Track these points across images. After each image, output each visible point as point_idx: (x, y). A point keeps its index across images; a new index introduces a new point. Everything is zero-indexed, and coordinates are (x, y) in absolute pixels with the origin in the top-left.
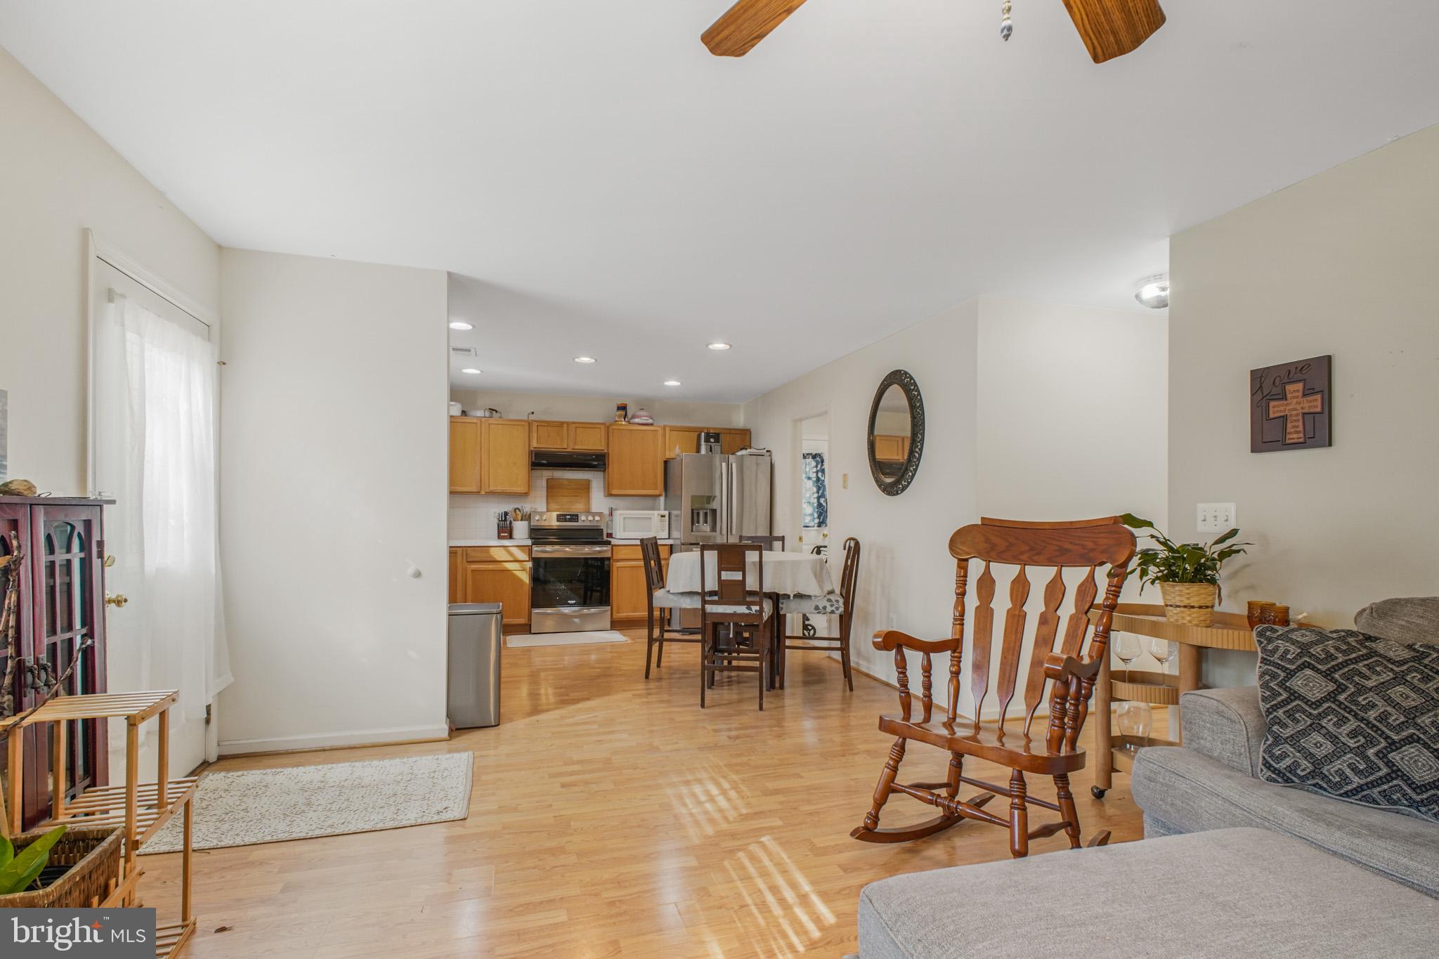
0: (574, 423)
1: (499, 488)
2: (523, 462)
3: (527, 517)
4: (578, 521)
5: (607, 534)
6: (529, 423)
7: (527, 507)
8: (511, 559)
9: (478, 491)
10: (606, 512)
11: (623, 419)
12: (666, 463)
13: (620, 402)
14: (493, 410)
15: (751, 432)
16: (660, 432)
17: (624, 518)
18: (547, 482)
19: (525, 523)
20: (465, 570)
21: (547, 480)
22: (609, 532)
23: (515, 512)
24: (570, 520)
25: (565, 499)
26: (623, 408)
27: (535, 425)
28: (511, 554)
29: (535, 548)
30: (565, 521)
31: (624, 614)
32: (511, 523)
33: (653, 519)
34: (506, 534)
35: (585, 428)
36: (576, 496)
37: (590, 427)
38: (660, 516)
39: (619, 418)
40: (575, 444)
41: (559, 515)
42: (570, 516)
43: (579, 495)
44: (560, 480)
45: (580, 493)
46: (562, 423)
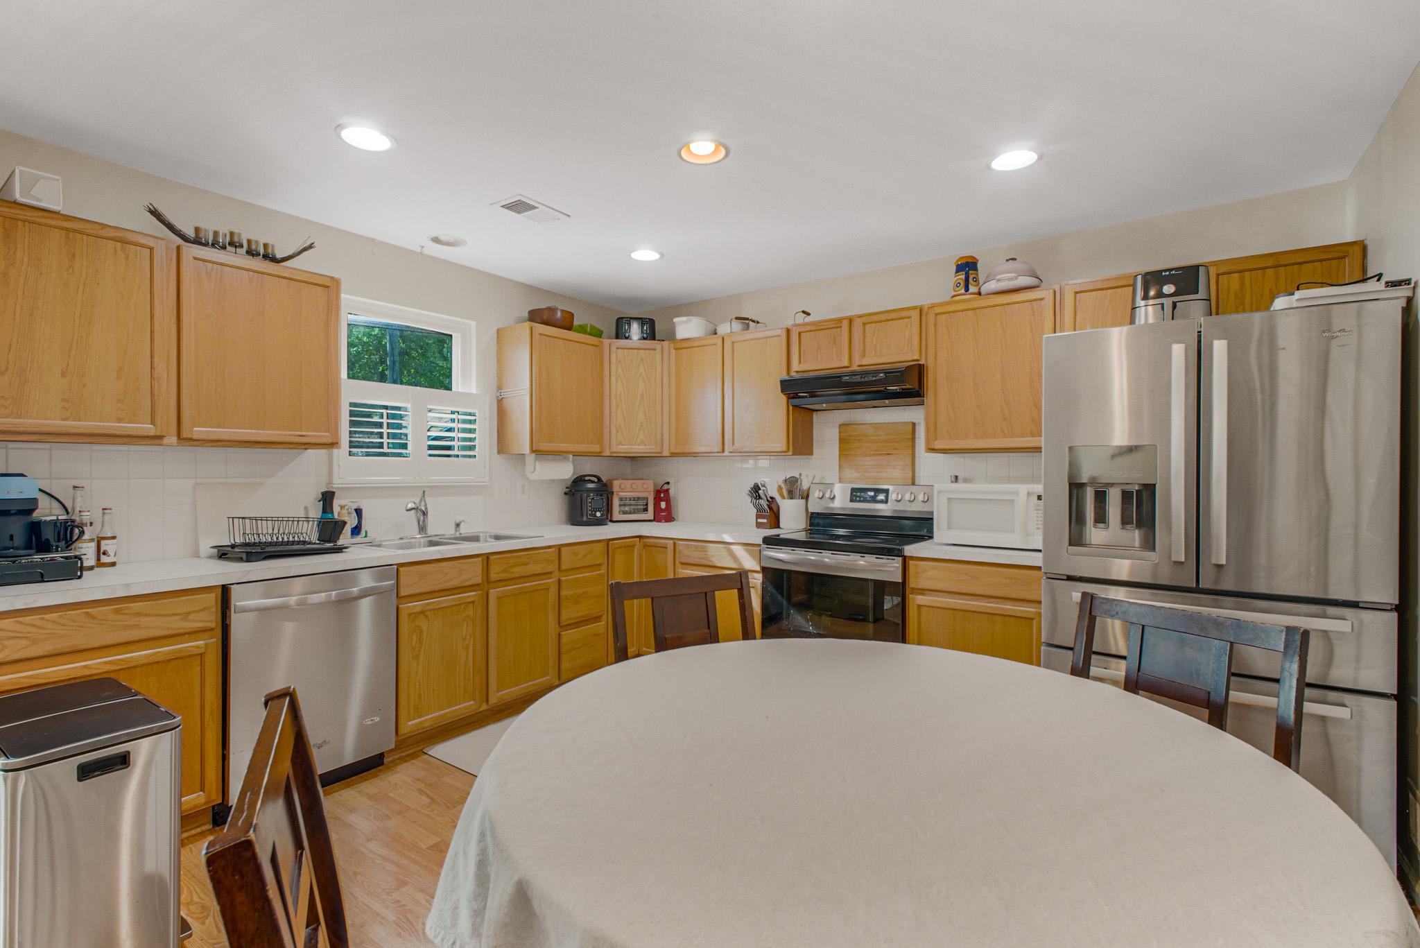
0: (861, 316)
1: (747, 445)
2: (780, 397)
3: (804, 493)
4: (886, 502)
6: (786, 331)
7: (805, 477)
8: (734, 566)
9: (720, 450)
11: (963, 291)
14: (746, 320)
15: (1364, 248)
16: (1049, 300)
18: (840, 432)
19: (800, 504)
21: (841, 427)
24: (874, 500)
25: (869, 461)
26: (968, 267)
28: (733, 555)
29: (766, 551)
30: (865, 501)
33: (1017, 504)
34: (765, 521)
35: (881, 322)
36: (888, 454)
37: (889, 318)
38: (1037, 498)
39: (957, 289)
40: (864, 355)
41: (853, 490)
42: (872, 494)
43: (894, 452)
44: (862, 426)
45: (895, 449)
46: (840, 320)
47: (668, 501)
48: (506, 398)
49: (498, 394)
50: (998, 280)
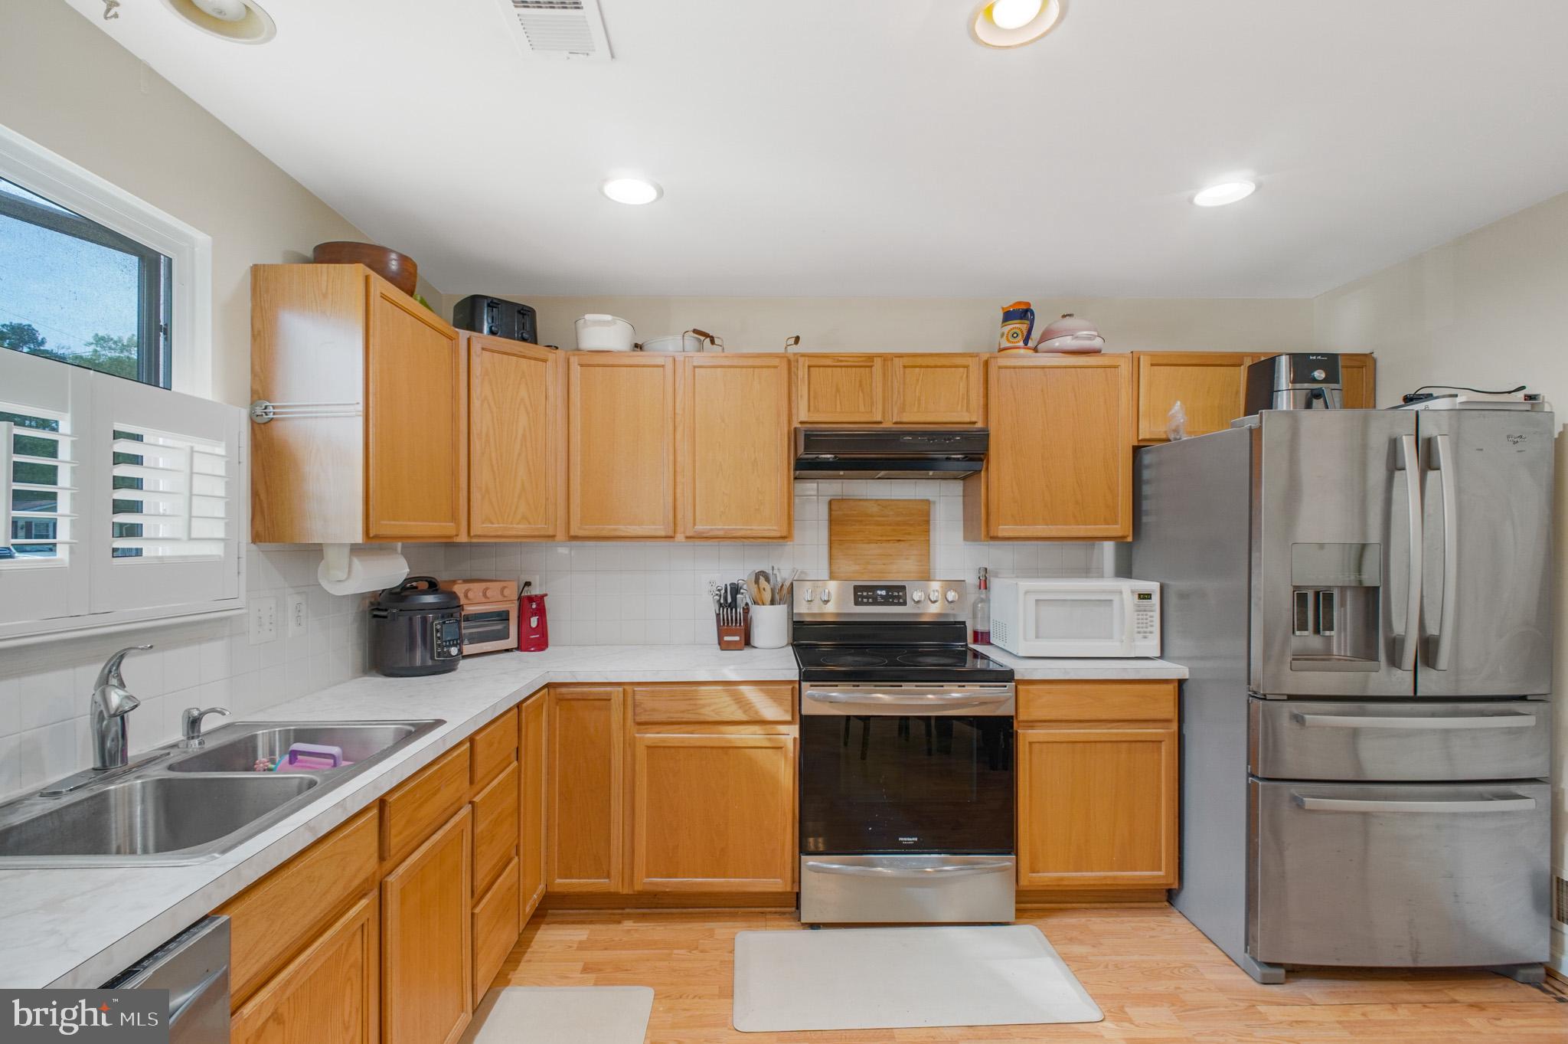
0: (900, 356)
1: (719, 527)
2: (777, 457)
3: (785, 595)
4: (905, 603)
5: (976, 633)
6: (789, 361)
7: (783, 571)
8: (744, 717)
9: (671, 533)
10: (972, 579)
11: (1021, 344)
12: (1137, 451)
13: (1010, 301)
14: (706, 335)
15: (1375, 361)
16: (1125, 369)
17: (1037, 601)
18: (830, 509)
19: (781, 610)
20: (630, 744)
21: (830, 503)
22: (980, 628)
23: (757, 581)
24: (887, 601)
25: (873, 549)
26: (1021, 313)
27: (803, 363)
28: (741, 702)
29: (809, 690)
30: (875, 603)
31: (1049, 876)
32: (746, 610)
33: (1116, 604)
34: (737, 638)
35: (928, 367)
36: (900, 540)
37: (939, 364)
38: (1137, 596)
39: (1011, 339)
40: (903, 409)
41: (857, 589)
42: (883, 593)
43: (910, 538)
44: (861, 503)
45: (909, 534)
46: (871, 358)
47: (541, 612)
48: (277, 419)
49: (259, 411)
50: (1077, 337)
